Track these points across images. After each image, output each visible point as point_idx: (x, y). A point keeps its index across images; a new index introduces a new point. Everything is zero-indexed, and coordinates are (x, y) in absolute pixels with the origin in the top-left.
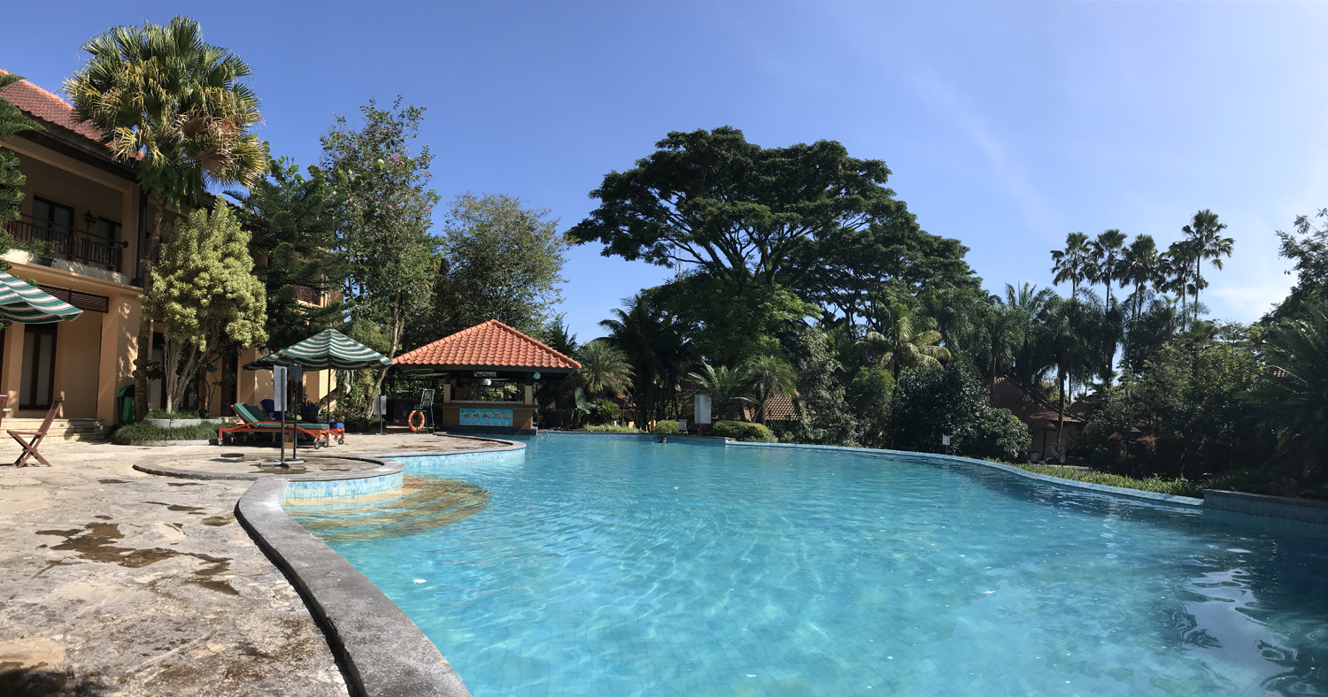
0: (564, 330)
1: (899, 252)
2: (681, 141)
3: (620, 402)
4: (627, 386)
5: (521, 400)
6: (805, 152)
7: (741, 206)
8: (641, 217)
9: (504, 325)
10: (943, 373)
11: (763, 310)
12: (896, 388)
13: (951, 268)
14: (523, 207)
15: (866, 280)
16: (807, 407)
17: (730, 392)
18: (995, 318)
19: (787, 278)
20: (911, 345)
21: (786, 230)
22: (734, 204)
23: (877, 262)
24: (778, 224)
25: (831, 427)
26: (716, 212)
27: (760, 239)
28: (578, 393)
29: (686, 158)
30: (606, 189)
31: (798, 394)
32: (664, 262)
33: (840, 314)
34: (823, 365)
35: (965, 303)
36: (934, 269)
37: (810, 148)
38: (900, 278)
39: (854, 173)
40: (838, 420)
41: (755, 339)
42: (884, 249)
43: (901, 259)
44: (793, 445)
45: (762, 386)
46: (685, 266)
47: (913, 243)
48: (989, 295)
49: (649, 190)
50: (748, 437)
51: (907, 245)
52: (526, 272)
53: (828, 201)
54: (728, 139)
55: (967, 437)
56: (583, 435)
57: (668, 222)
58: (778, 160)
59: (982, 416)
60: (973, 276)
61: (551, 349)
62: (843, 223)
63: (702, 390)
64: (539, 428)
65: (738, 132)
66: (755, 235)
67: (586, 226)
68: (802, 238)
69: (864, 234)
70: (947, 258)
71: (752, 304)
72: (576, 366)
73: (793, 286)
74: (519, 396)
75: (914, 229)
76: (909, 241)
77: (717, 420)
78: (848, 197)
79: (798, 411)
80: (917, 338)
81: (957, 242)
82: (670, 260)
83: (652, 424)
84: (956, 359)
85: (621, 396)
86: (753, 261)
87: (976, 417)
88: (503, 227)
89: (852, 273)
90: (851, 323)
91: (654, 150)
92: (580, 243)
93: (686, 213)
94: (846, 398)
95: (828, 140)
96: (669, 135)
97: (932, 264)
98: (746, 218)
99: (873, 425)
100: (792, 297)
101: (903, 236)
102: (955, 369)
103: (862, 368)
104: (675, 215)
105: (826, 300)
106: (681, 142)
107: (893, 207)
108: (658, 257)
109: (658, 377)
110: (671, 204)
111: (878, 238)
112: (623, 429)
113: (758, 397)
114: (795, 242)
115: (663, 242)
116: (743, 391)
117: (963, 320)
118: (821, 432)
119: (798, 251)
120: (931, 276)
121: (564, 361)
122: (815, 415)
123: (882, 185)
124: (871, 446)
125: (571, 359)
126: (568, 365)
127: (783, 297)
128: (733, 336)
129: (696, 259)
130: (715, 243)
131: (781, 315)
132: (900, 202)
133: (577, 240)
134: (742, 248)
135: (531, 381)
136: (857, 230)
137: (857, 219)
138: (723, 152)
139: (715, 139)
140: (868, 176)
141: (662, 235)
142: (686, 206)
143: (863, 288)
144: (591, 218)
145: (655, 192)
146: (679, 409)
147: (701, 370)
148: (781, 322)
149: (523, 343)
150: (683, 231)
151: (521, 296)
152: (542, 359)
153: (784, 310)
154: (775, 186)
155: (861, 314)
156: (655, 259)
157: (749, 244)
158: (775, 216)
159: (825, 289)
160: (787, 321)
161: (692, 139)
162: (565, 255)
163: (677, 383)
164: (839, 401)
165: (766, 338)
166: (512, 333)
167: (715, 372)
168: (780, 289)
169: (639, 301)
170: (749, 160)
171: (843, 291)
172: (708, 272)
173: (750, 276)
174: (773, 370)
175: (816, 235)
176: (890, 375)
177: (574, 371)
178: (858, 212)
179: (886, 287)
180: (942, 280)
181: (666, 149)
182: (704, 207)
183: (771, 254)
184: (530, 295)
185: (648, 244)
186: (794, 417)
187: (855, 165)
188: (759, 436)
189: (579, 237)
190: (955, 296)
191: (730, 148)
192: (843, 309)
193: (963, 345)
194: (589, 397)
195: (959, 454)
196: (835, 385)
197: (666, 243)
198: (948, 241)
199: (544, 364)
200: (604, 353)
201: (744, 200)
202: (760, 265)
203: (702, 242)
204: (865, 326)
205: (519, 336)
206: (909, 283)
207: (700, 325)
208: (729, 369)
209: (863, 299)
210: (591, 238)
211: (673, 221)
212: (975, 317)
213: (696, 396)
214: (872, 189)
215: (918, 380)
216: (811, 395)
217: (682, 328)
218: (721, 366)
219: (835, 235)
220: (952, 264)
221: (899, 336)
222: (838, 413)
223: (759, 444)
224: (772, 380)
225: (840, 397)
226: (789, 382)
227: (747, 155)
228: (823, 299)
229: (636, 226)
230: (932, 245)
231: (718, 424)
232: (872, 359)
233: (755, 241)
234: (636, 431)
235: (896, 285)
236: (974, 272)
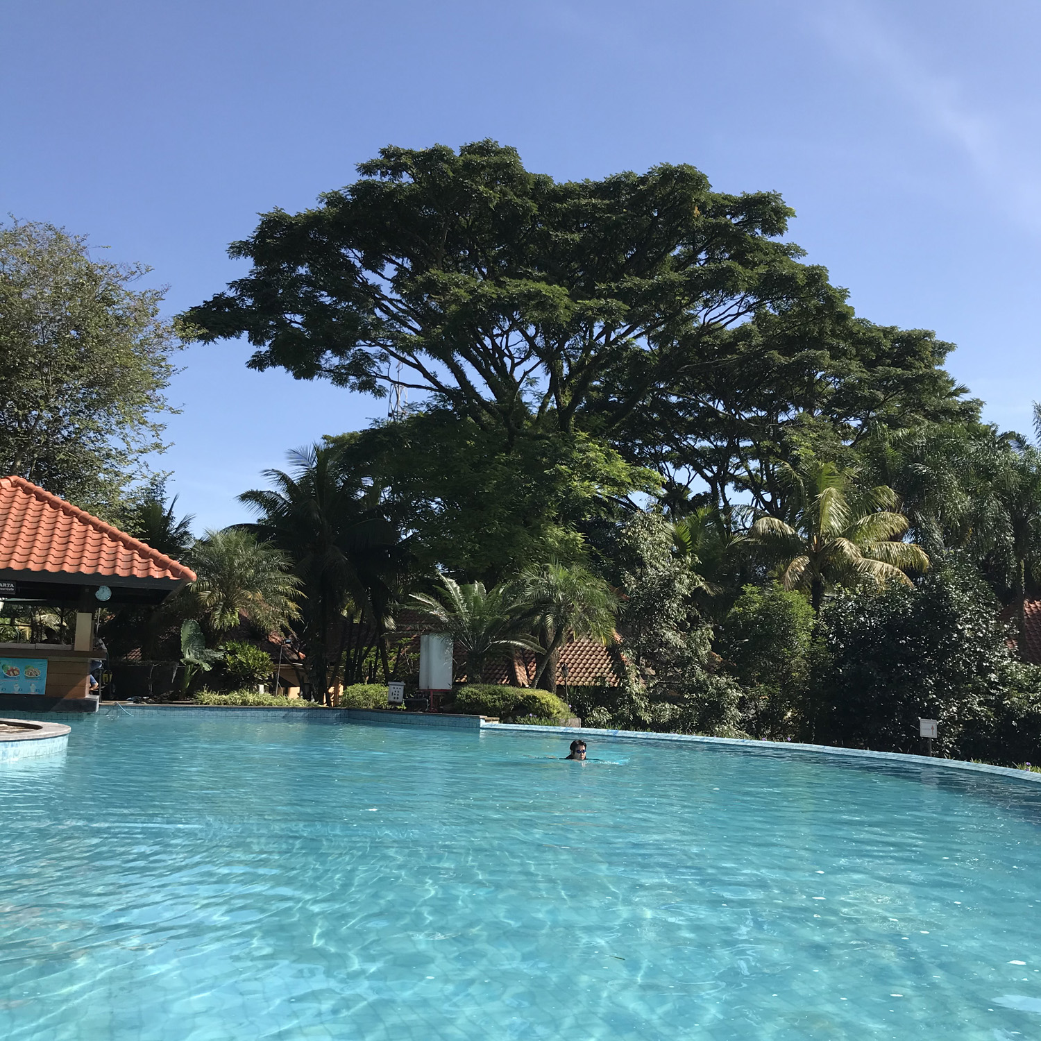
0: (167, 506)
1: (815, 363)
2: (405, 164)
3: (274, 649)
4: (289, 617)
5: (68, 643)
6: (633, 187)
7: (515, 287)
8: (327, 300)
9: (40, 489)
10: (911, 594)
11: (553, 478)
12: (817, 626)
13: (918, 386)
14: (94, 257)
15: (749, 420)
16: (637, 662)
17: (490, 631)
18: (1014, 478)
19: (599, 421)
20: (845, 543)
21: (597, 330)
22: (500, 284)
23: (769, 386)
24: (582, 321)
25: (688, 701)
26: (466, 297)
27: (548, 347)
28: (187, 631)
29: (414, 198)
30: (263, 241)
31: (618, 637)
32: (367, 385)
33: (699, 486)
34: (668, 583)
35: (949, 453)
36: (886, 390)
37: (643, 180)
38: (818, 413)
39: (722, 220)
40: (701, 687)
41: (537, 532)
42: (783, 360)
43: (818, 376)
44: (610, 732)
45: (550, 620)
46: (408, 396)
47: (842, 345)
48: (999, 433)
49: (343, 251)
50: (523, 716)
51: (831, 348)
52: (91, 385)
53: (674, 276)
54: (489, 165)
55: (973, 724)
56: (193, 713)
57: (377, 311)
58: (583, 202)
59: (1003, 681)
60: (964, 398)
61: (136, 541)
62: (702, 315)
63: (436, 626)
64: (102, 699)
65: (509, 151)
66: (539, 342)
67: (220, 308)
68: (626, 346)
69: (743, 333)
70: (908, 367)
71: (532, 467)
72: (185, 577)
73: (611, 435)
74: (67, 635)
75: (843, 317)
76: (834, 342)
77: (464, 684)
78: (713, 266)
79: (619, 669)
80: (856, 527)
81: (928, 334)
82: (380, 382)
83: (336, 691)
84: (937, 566)
85: (276, 638)
86: (536, 388)
87: (991, 684)
88: (48, 292)
89: (721, 408)
90: (722, 504)
91: (355, 178)
92: (206, 338)
93: (414, 297)
94: (716, 646)
95: (674, 164)
96: (383, 152)
97: (881, 381)
98: (523, 308)
99: (772, 696)
100: (608, 455)
101: (821, 332)
102: (939, 587)
103: (748, 588)
104: (391, 301)
105: (671, 460)
106: (405, 167)
107: (801, 279)
108: (358, 376)
109: (351, 603)
110: (383, 279)
111: (773, 337)
112: (276, 701)
113: (543, 642)
114: (615, 354)
115: (366, 349)
116: (513, 630)
117: (948, 489)
118: (667, 710)
119: (620, 370)
120: (881, 405)
121: (162, 565)
122: (652, 677)
123: (777, 239)
124: (771, 737)
125: (175, 563)
126: (169, 573)
127: (591, 455)
128: (496, 528)
129: (428, 383)
130: (463, 355)
131: (587, 489)
132: (813, 268)
133: (200, 332)
134: (514, 365)
135: (92, 605)
136: (729, 328)
137: (730, 305)
138: (481, 188)
139: (467, 165)
140: (749, 223)
141: (365, 336)
142: (411, 285)
143: (744, 436)
144: (231, 293)
145: (354, 256)
146: (391, 663)
147: (436, 590)
148: (586, 502)
149: (77, 526)
150: (406, 330)
151: (79, 432)
152: (115, 559)
153: (593, 479)
154: (579, 251)
155: (741, 485)
156: (352, 379)
157: (527, 357)
158: (577, 307)
159: (669, 440)
160: (596, 500)
161: (424, 161)
162: (175, 359)
163: (387, 614)
164: (702, 652)
165: (558, 532)
166: (55, 505)
167: (463, 592)
168: (588, 440)
169: (323, 456)
170: (530, 203)
171: (706, 444)
172: (450, 407)
173: (529, 418)
174: (571, 590)
175: (652, 339)
176: (803, 601)
177: (181, 587)
178: (731, 293)
179: (790, 431)
180: (902, 411)
181: (377, 178)
182: (445, 288)
183: (569, 377)
184: (98, 431)
185: (339, 351)
186: (611, 680)
187: (723, 206)
188: (544, 714)
189: (204, 325)
190: (929, 440)
191: (494, 180)
192: (705, 476)
193: (953, 537)
194: (209, 638)
195: (954, 755)
196: (694, 621)
197: (373, 351)
198: (910, 335)
199: (119, 571)
200: (246, 553)
201: (520, 277)
202: (548, 396)
203: (438, 351)
204: (749, 507)
205: (68, 512)
206: (835, 421)
207: (434, 506)
208: (488, 589)
209: (744, 456)
210: (229, 330)
211: (387, 311)
212: (973, 481)
213: (424, 638)
214: (757, 247)
215: (860, 611)
216: (643, 639)
217: (400, 510)
218: (472, 582)
219: (687, 338)
220: (919, 379)
221: (819, 524)
222: (701, 675)
223: (544, 728)
224: (571, 609)
225: (704, 645)
226: (602, 611)
227: (525, 193)
228: (665, 458)
229: (317, 315)
230: (879, 344)
231: (465, 690)
232: (765, 572)
233: (541, 353)
234: (302, 703)
235: (810, 427)
236: (963, 390)
